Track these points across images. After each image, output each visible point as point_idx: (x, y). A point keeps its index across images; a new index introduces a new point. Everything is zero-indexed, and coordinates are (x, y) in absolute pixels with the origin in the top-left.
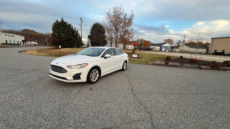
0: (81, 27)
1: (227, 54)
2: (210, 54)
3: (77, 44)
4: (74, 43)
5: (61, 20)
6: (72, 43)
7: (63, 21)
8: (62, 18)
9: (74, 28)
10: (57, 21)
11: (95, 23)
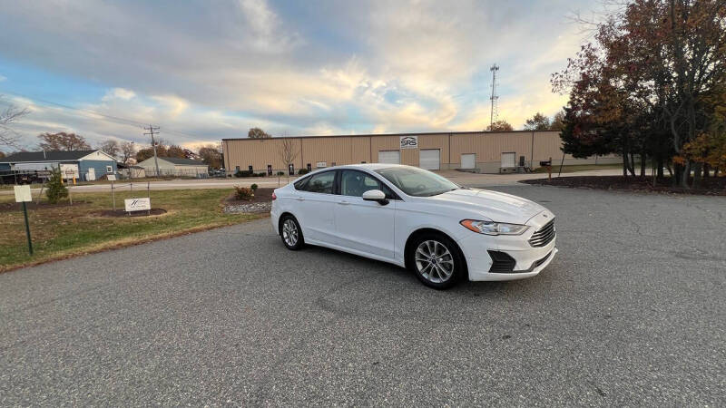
1: (258, 173)
2: (230, 176)
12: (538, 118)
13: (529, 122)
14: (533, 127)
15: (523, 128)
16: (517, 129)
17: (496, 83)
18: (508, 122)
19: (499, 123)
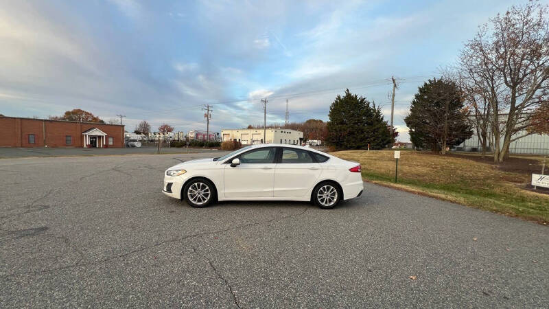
0: (393, 100)
3: (375, 140)
4: (367, 138)
5: (345, 95)
6: (362, 140)
7: (348, 95)
8: (348, 90)
9: (371, 106)
10: (339, 98)
11: (428, 83)
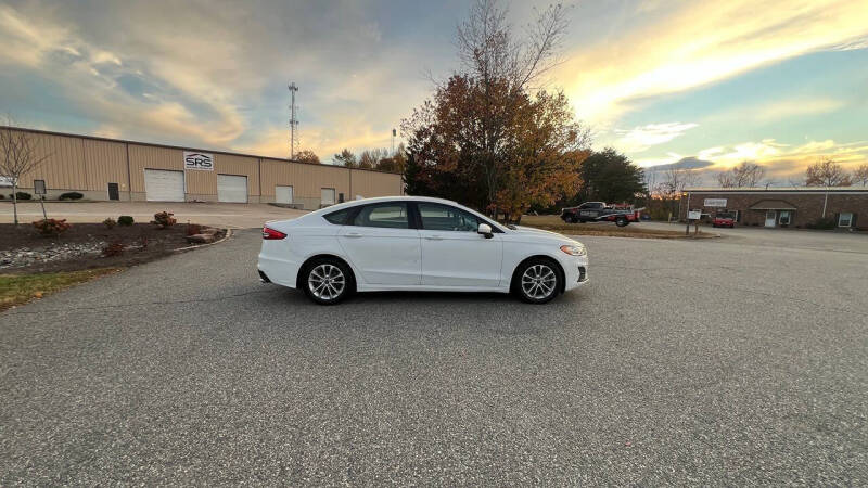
12: (346, 154)
13: (337, 157)
14: (342, 163)
15: (331, 163)
16: (325, 163)
17: (296, 104)
18: (317, 154)
19: (306, 153)
